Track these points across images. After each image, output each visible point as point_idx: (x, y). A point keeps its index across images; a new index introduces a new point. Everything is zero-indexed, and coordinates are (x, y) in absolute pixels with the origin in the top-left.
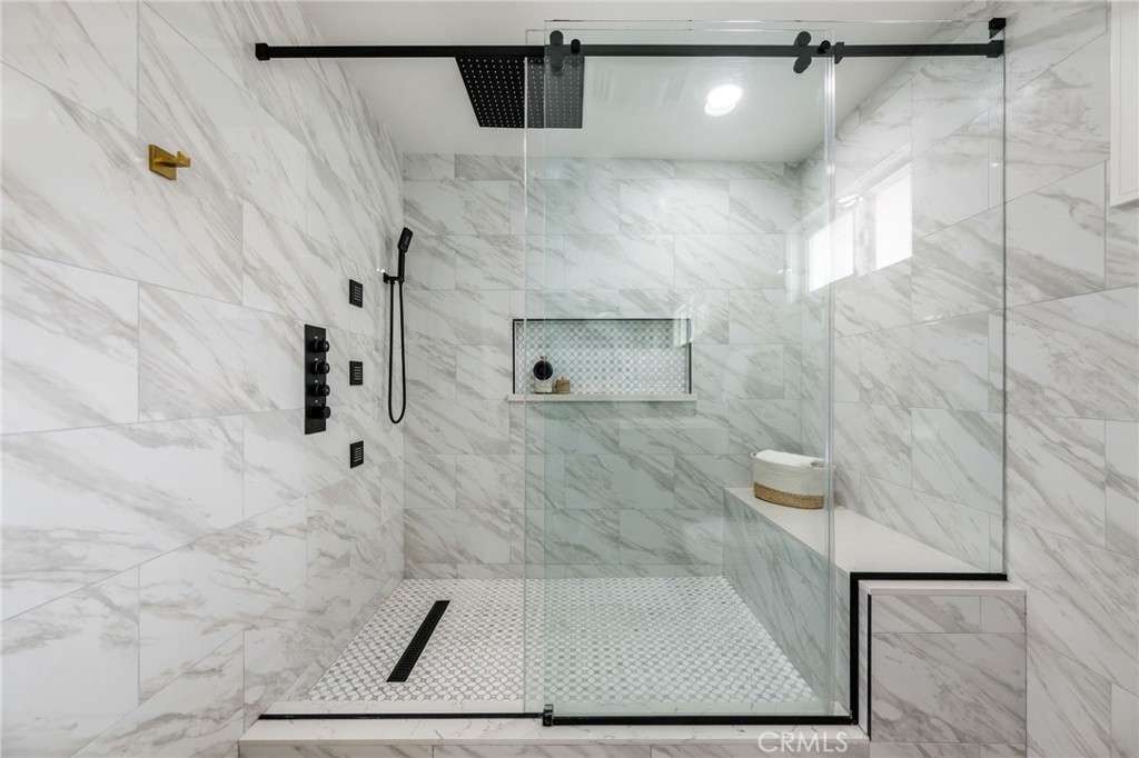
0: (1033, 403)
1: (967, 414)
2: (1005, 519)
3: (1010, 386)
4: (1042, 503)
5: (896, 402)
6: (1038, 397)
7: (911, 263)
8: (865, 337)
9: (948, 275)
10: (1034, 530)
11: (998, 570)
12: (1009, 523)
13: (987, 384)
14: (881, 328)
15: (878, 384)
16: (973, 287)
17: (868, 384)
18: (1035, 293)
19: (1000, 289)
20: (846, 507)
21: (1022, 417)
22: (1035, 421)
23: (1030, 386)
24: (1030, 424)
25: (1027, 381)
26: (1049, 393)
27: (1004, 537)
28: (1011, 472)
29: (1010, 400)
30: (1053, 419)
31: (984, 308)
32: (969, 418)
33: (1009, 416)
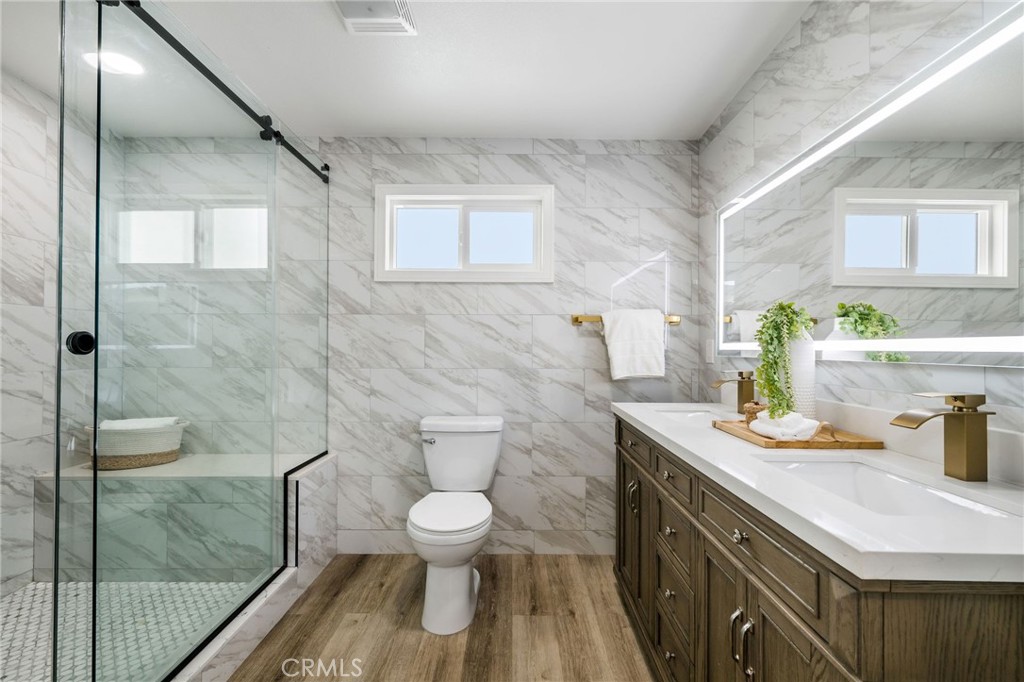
0: (341, 362)
1: (305, 370)
2: (327, 422)
3: (330, 354)
4: (345, 409)
5: (251, 364)
6: (343, 359)
7: (267, 273)
8: (220, 317)
9: (293, 288)
10: (342, 424)
11: (324, 451)
12: (330, 424)
13: (317, 353)
14: (236, 313)
15: (232, 352)
16: (309, 299)
17: (221, 353)
18: (343, 310)
19: (325, 304)
20: (194, 453)
21: (336, 370)
22: (342, 370)
23: (340, 354)
24: (340, 372)
25: (339, 352)
26: (349, 358)
27: (327, 432)
28: (330, 398)
29: (330, 362)
30: (350, 369)
31: (317, 312)
32: (307, 372)
33: (330, 370)
